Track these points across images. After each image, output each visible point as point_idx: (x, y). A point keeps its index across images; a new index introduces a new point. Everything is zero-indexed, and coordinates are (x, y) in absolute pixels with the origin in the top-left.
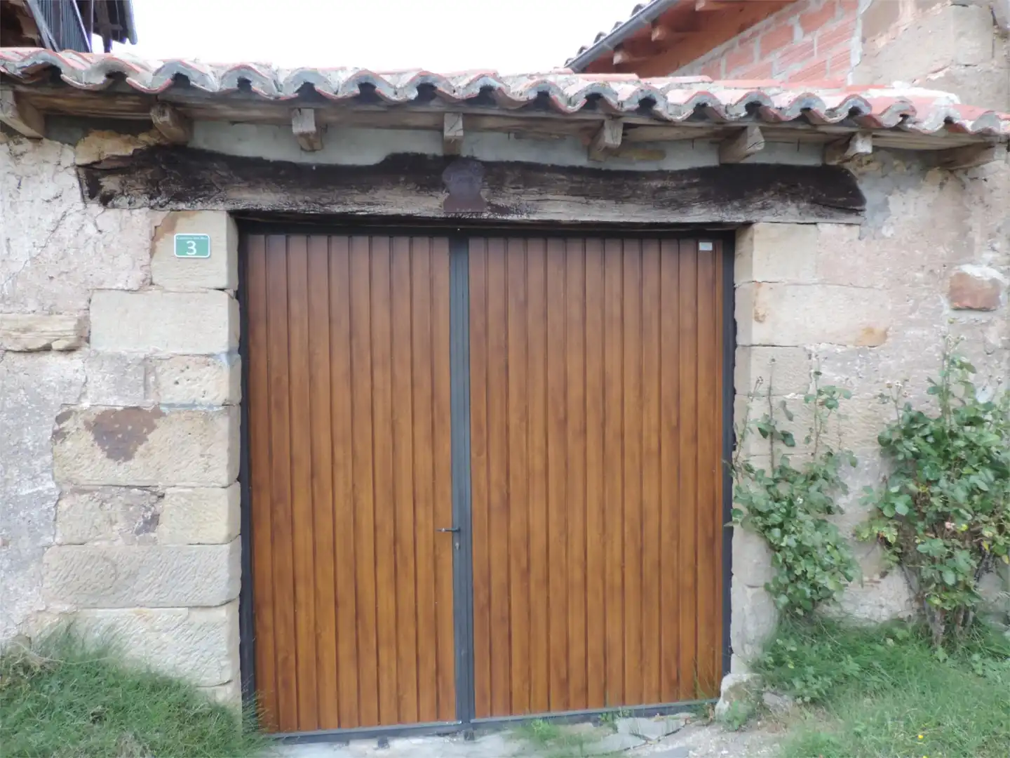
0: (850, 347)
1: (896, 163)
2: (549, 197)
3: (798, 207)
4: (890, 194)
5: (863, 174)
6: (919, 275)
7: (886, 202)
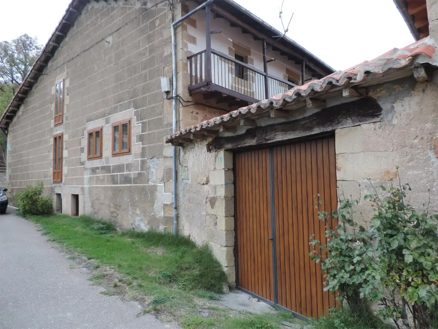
0: (378, 180)
1: (395, 87)
2: (277, 133)
3: (352, 119)
4: (394, 103)
5: (379, 97)
6: (416, 141)
7: (393, 108)
